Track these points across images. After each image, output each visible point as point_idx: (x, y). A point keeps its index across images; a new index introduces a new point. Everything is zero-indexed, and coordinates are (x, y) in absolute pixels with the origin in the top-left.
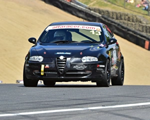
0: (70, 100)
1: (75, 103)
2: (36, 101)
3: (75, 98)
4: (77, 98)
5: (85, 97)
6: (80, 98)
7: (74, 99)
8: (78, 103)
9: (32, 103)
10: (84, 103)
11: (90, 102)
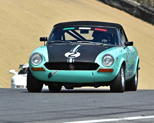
0: (101, 108)
1: (107, 113)
2: (60, 110)
3: (107, 106)
4: (111, 106)
5: (120, 105)
6: (114, 105)
7: (106, 108)
8: (111, 112)
9: (55, 112)
10: (119, 112)
11: (126, 110)
